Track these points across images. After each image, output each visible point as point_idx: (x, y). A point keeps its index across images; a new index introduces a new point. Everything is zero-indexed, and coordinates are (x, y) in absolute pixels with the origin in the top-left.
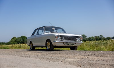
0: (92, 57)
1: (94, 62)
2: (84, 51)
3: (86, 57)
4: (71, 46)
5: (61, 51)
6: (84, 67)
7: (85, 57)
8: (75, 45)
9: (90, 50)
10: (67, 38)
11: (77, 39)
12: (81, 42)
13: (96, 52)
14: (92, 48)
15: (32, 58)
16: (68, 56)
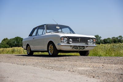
0: (109, 65)
1: (111, 72)
2: (98, 57)
3: (101, 65)
4: (80, 50)
5: (68, 57)
6: (98, 78)
7: (100, 64)
8: (86, 49)
9: (106, 56)
10: (75, 39)
11: (89, 41)
12: (95, 45)
13: (114, 58)
14: (108, 53)
15: (30, 67)
16: (77, 63)
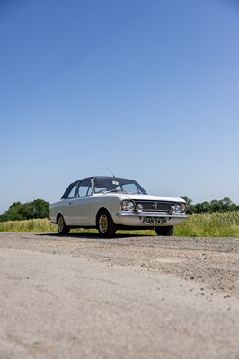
0: (216, 254)
1: (223, 268)
2: (192, 238)
3: (200, 253)
4: (158, 225)
5: (135, 238)
6: (200, 279)
7: (198, 253)
8: (169, 223)
9: (204, 235)
10: (148, 205)
11: (173, 207)
12: (184, 215)
13: (222, 240)
14: (208, 230)
15: (67, 257)
16: (155, 250)
